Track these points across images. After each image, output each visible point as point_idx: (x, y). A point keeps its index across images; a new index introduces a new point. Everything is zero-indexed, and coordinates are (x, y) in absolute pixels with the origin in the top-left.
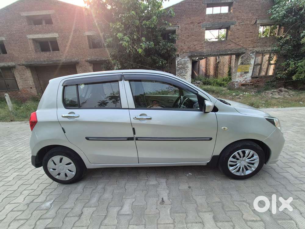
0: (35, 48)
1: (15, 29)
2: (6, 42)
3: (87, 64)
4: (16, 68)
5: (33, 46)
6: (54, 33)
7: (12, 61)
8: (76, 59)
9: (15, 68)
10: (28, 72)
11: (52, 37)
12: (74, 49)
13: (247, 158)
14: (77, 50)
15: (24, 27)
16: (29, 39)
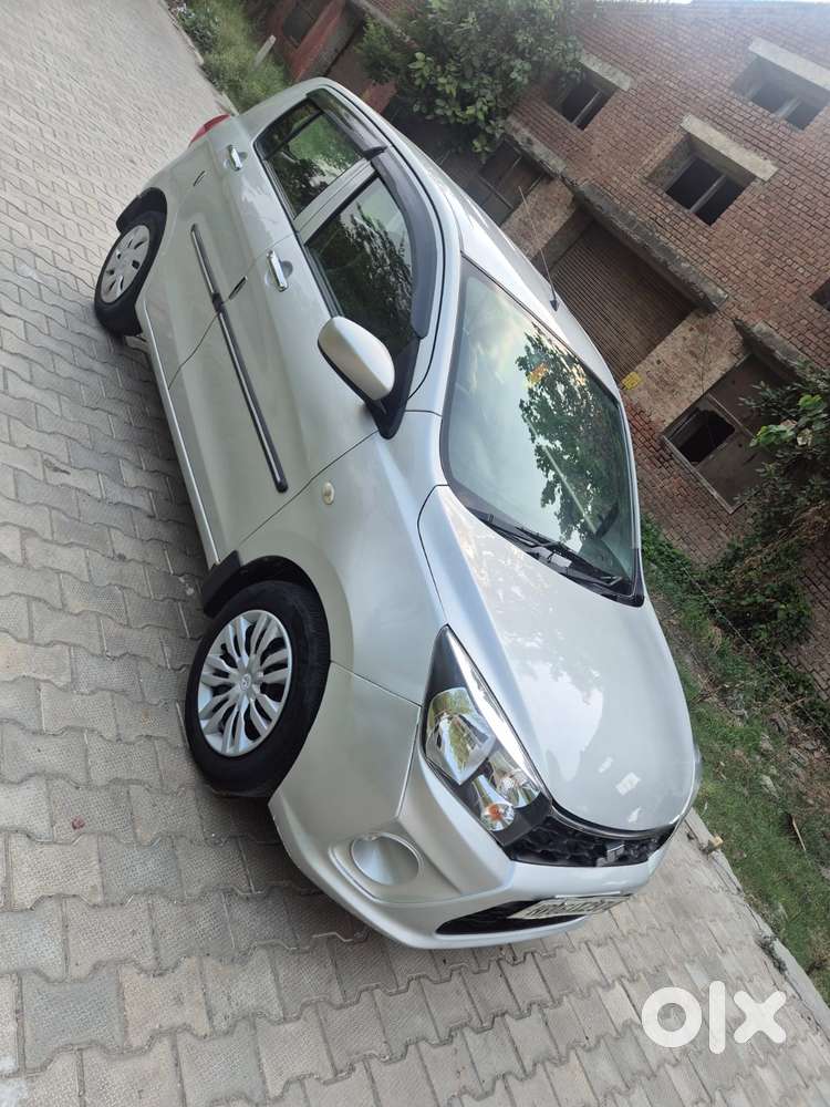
0: (659, 166)
1: (685, 76)
2: (621, 97)
3: (732, 339)
4: (552, 183)
5: (661, 156)
6: (769, 161)
7: (568, 158)
8: (720, 292)
9: (548, 183)
10: (559, 217)
11: (747, 167)
12: (758, 255)
13: (252, 701)
14: (762, 266)
15: (713, 86)
16: (682, 129)
